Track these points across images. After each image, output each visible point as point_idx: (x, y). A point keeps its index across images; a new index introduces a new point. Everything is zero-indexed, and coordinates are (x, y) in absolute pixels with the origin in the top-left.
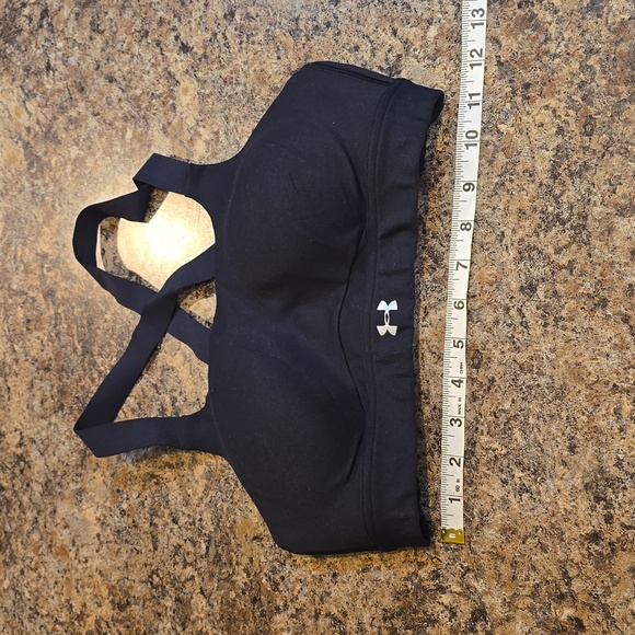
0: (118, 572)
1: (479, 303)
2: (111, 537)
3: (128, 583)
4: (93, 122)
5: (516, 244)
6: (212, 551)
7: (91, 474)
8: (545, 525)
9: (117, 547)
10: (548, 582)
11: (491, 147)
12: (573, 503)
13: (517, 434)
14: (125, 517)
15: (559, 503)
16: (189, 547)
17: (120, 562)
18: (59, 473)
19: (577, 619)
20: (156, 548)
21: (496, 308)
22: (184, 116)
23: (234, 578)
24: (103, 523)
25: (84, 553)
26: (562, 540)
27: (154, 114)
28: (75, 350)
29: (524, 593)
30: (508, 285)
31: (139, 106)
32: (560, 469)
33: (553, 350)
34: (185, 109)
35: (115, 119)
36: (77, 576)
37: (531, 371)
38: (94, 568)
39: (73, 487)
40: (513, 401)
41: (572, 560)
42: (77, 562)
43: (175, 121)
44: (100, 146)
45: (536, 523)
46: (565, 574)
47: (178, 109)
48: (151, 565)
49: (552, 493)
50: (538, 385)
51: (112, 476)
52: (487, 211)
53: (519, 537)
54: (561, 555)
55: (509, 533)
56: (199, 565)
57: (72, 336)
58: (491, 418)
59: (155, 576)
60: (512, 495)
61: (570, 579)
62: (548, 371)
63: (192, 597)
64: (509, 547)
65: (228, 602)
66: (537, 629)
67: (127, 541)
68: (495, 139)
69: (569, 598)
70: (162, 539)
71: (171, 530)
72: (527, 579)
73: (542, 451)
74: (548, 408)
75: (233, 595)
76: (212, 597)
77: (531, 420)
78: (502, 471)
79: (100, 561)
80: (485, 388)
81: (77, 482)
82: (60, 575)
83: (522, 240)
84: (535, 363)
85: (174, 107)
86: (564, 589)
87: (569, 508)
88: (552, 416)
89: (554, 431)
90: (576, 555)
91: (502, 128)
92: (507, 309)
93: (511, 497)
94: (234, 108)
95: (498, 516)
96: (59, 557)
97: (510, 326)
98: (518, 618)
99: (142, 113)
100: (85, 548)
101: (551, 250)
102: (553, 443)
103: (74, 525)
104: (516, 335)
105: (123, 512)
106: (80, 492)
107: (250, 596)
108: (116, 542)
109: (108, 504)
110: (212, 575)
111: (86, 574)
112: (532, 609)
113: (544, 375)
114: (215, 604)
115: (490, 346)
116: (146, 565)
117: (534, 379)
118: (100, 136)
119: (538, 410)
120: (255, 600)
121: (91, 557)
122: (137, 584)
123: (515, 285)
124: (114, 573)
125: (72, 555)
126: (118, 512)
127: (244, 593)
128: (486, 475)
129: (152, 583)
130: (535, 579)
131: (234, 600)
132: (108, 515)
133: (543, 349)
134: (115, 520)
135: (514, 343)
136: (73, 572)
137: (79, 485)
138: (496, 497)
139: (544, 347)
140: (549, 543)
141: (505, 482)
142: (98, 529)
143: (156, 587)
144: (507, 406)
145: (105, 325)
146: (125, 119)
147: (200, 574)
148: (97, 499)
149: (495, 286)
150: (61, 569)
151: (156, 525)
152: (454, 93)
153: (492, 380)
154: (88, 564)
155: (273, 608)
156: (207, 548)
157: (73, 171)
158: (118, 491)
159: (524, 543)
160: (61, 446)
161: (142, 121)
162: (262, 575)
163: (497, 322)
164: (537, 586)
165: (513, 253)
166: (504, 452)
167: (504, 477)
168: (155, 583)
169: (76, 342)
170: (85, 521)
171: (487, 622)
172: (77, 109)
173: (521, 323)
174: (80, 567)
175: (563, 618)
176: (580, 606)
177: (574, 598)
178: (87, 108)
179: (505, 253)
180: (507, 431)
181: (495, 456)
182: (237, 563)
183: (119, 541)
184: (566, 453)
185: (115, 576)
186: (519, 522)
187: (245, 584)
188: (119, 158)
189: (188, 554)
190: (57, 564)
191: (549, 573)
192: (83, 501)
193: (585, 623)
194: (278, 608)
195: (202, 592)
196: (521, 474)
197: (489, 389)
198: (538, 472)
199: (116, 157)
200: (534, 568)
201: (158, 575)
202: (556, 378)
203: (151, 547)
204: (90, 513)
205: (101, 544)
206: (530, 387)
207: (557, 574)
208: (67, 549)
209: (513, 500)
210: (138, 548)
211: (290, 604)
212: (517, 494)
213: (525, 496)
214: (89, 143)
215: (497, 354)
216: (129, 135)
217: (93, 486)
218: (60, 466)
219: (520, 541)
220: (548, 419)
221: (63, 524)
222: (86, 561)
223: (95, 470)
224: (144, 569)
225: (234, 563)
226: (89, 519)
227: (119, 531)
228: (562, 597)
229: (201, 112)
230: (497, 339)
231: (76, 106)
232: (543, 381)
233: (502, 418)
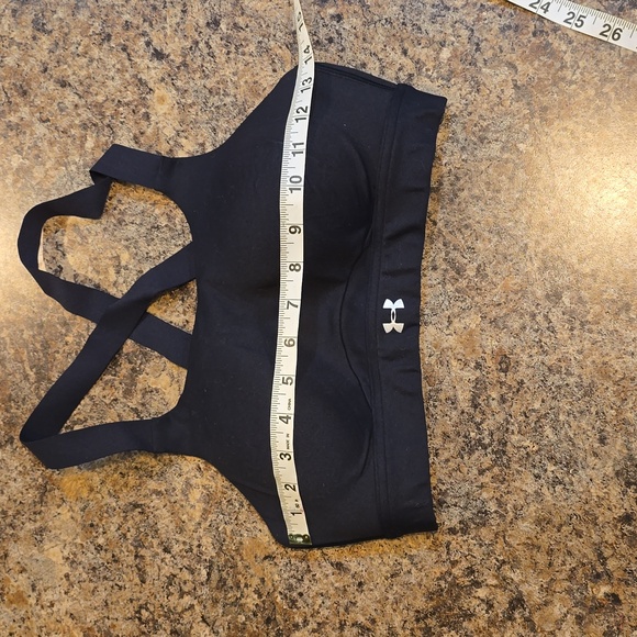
0: (96, 613)
1: (504, 311)
2: (85, 576)
3: (108, 623)
4: (40, 129)
5: (540, 255)
6: (215, 576)
7: (54, 510)
8: (578, 513)
9: (92, 585)
10: (584, 565)
11: (510, 165)
12: (605, 490)
13: (548, 431)
14: (103, 553)
15: (592, 491)
16: (186, 575)
17: (98, 600)
18: (10, 513)
19: (613, 595)
20: (143, 582)
21: (522, 314)
22: (160, 125)
23: (243, 601)
24: (73, 562)
25: (48, 597)
26: (596, 524)
27: (122, 123)
28: (26, 377)
29: (561, 577)
30: (533, 293)
31: (102, 115)
32: (592, 460)
33: (580, 352)
34: (162, 118)
35: (71, 126)
36: (41, 622)
37: (559, 372)
38: (63, 612)
39: (29, 526)
40: (543, 401)
41: (606, 542)
42: (39, 607)
43: (149, 131)
44: (51, 155)
45: (571, 512)
46: (600, 555)
47: (153, 118)
48: (139, 600)
49: (584, 483)
50: (567, 385)
51: (83, 510)
52: (510, 224)
53: (554, 526)
54: (595, 538)
55: (543, 524)
56: (199, 593)
57: (22, 362)
58: (522, 418)
59: (143, 611)
60: (545, 487)
61: (606, 559)
62: (576, 371)
63: (191, 627)
64: (544, 536)
65: (236, 627)
66: (575, 609)
67: (105, 578)
68: (514, 157)
69: (605, 577)
70: (151, 571)
71: (162, 560)
72: (564, 564)
73: (574, 445)
74: (577, 405)
75: (242, 618)
76: (217, 624)
77: (562, 418)
78: (534, 466)
79: (70, 603)
80: (515, 390)
81: (35, 521)
82: (17, 625)
83: (545, 251)
84: (563, 364)
85: (147, 116)
86: (600, 569)
87: (601, 495)
88: (581, 412)
89: (585, 426)
90: (610, 537)
91: (522, 147)
92: (533, 316)
93: (545, 490)
94: (222, 119)
95: (532, 508)
96: (14, 605)
97: (537, 331)
98: (556, 601)
99: (106, 121)
100: (49, 592)
101: (575, 260)
102: (584, 436)
103: (34, 567)
104: (543, 340)
105: (99, 548)
106: (41, 531)
107: (262, 617)
108: (91, 580)
109: (79, 541)
110: (215, 601)
111: (53, 619)
112: (569, 591)
113: (572, 375)
114: (221, 630)
115: (517, 350)
116: (131, 600)
117: (563, 379)
118: (51, 144)
119: (568, 407)
120: (268, 621)
121: (59, 601)
122: (120, 622)
123: (540, 293)
124: (89, 614)
125: (32, 601)
126: (92, 548)
127: (255, 615)
128: (518, 472)
129: (140, 619)
130: (571, 563)
131: (244, 624)
132: (79, 552)
133: (570, 351)
134: (90, 557)
135: (541, 347)
136: (34, 619)
137: (38, 524)
138: (529, 491)
139: (572, 349)
140: (584, 529)
141: (537, 477)
142: (67, 569)
143: (147, 622)
144: (537, 406)
145: (66, 348)
146: (84, 126)
147: (200, 603)
148: (62, 537)
149: (520, 295)
150: (17, 617)
151: (142, 557)
152: (471, 113)
153: (521, 383)
154: (55, 609)
155: (291, 626)
156: (209, 574)
157: (16, 181)
158: (92, 525)
159: (559, 531)
160: (12, 483)
161: (106, 129)
162: (276, 594)
163: (523, 328)
164: (573, 570)
165: (537, 264)
166: (536, 448)
167: (536, 471)
168: (144, 618)
169: (28, 368)
170: (48, 563)
171: (525, 609)
172: (19, 114)
173: (548, 328)
174: (43, 612)
175: (600, 595)
176: (616, 582)
177: (610, 576)
178: (32, 114)
179: (529, 264)
180: (539, 428)
181: (527, 453)
182: (246, 586)
183: (94, 580)
184: (596, 445)
185: (91, 617)
186: (554, 512)
187: (257, 605)
188: (78, 168)
189: (185, 583)
190: (12, 614)
191: (585, 556)
192: (46, 541)
193: (621, 597)
194: (296, 626)
195: (204, 620)
196: (553, 468)
197: (518, 390)
198: (570, 464)
199: (73, 168)
200: (570, 553)
201: (147, 609)
202: (584, 377)
203: (137, 580)
204: (55, 552)
205: (72, 585)
206: (559, 387)
207: (592, 556)
208: (25, 595)
209: (547, 493)
210: (120, 584)
211: (311, 619)
212: (550, 487)
213: (559, 488)
214: (36, 152)
215: (525, 357)
216: (90, 144)
217: (58, 523)
218: (11, 504)
219: (555, 530)
220: (578, 415)
221: (18, 568)
222: (52, 605)
223: (59, 506)
224: (130, 605)
225: (242, 586)
226: (54, 559)
227: (94, 569)
228: (598, 576)
229: (182, 122)
230: (524, 344)
231: (15, 111)
232: (571, 380)
233: (533, 417)
